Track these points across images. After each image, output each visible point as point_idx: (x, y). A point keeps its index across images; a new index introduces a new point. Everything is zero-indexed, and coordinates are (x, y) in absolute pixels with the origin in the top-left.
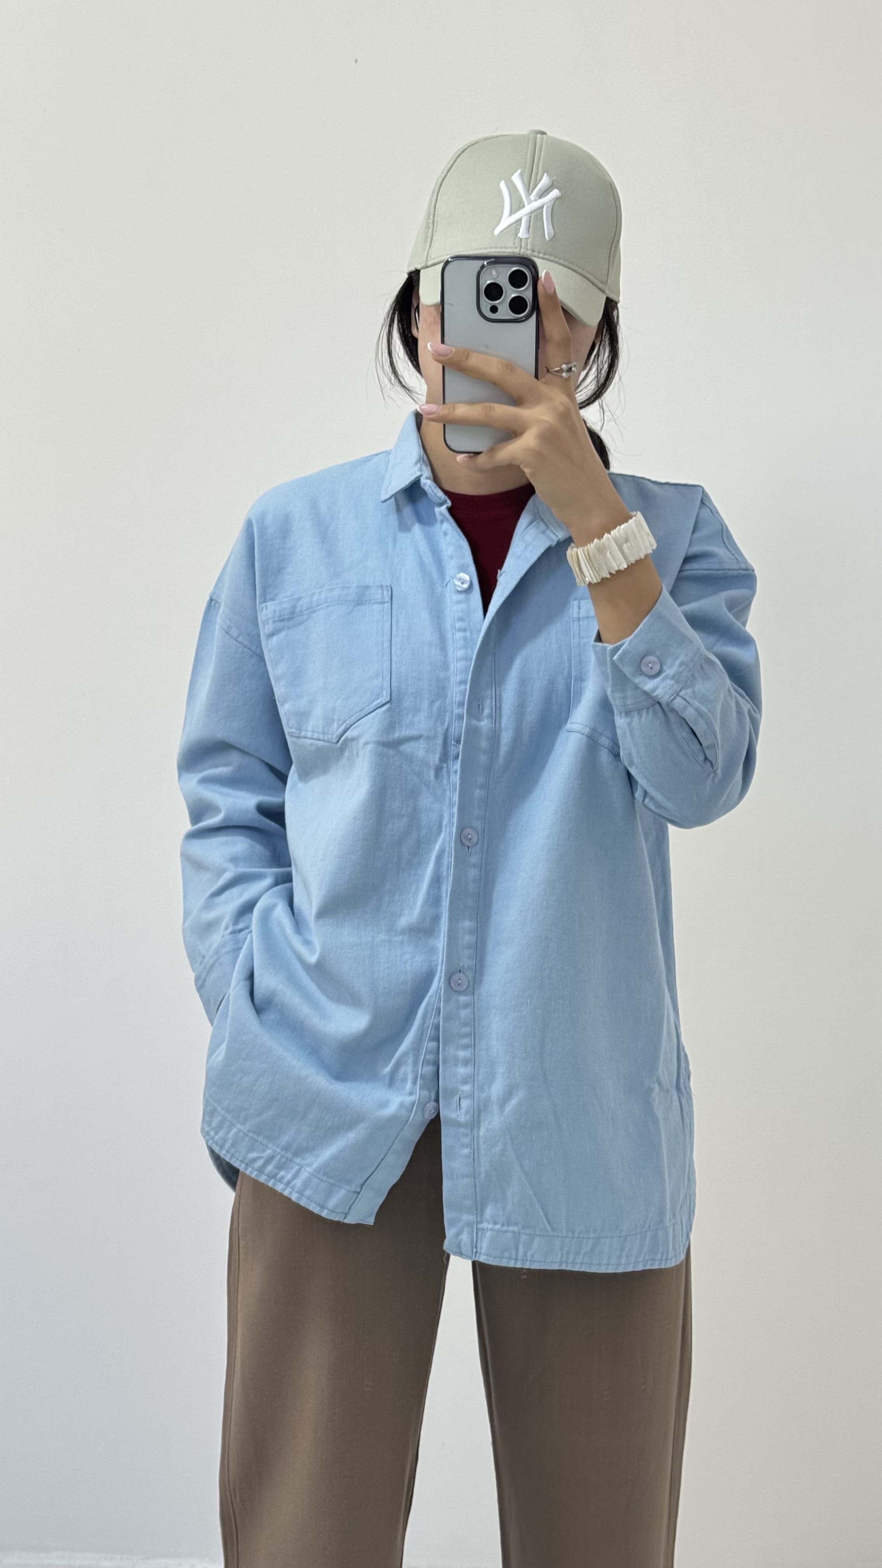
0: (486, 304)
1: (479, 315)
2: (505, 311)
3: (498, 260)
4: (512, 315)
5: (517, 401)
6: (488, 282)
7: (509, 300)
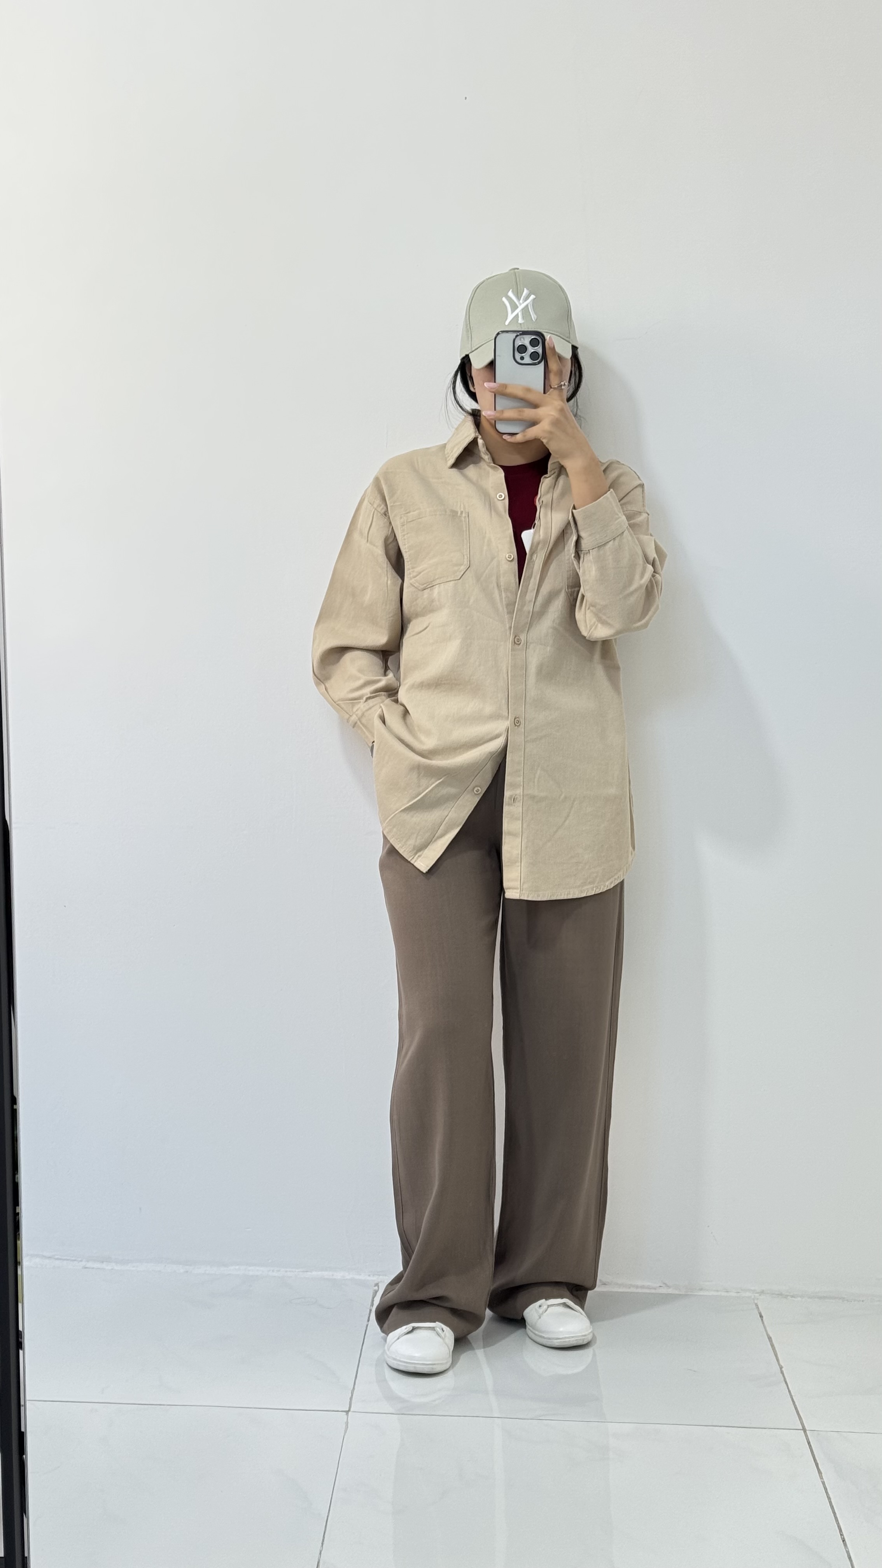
0: (518, 356)
1: (514, 362)
2: (527, 360)
3: (525, 333)
4: (530, 361)
5: (535, 406)
6: (520, 344)
7: (530, 353)
